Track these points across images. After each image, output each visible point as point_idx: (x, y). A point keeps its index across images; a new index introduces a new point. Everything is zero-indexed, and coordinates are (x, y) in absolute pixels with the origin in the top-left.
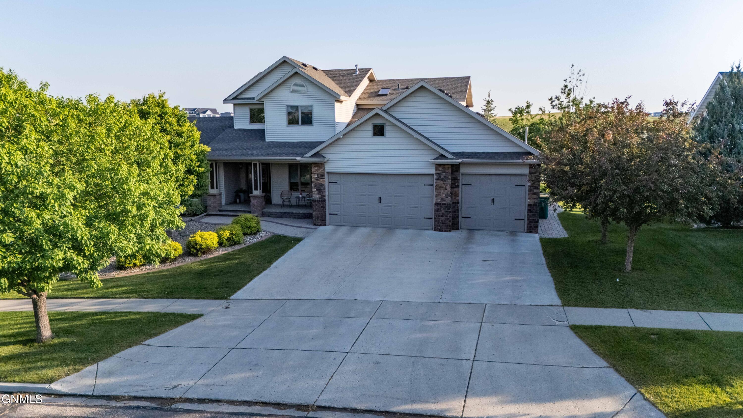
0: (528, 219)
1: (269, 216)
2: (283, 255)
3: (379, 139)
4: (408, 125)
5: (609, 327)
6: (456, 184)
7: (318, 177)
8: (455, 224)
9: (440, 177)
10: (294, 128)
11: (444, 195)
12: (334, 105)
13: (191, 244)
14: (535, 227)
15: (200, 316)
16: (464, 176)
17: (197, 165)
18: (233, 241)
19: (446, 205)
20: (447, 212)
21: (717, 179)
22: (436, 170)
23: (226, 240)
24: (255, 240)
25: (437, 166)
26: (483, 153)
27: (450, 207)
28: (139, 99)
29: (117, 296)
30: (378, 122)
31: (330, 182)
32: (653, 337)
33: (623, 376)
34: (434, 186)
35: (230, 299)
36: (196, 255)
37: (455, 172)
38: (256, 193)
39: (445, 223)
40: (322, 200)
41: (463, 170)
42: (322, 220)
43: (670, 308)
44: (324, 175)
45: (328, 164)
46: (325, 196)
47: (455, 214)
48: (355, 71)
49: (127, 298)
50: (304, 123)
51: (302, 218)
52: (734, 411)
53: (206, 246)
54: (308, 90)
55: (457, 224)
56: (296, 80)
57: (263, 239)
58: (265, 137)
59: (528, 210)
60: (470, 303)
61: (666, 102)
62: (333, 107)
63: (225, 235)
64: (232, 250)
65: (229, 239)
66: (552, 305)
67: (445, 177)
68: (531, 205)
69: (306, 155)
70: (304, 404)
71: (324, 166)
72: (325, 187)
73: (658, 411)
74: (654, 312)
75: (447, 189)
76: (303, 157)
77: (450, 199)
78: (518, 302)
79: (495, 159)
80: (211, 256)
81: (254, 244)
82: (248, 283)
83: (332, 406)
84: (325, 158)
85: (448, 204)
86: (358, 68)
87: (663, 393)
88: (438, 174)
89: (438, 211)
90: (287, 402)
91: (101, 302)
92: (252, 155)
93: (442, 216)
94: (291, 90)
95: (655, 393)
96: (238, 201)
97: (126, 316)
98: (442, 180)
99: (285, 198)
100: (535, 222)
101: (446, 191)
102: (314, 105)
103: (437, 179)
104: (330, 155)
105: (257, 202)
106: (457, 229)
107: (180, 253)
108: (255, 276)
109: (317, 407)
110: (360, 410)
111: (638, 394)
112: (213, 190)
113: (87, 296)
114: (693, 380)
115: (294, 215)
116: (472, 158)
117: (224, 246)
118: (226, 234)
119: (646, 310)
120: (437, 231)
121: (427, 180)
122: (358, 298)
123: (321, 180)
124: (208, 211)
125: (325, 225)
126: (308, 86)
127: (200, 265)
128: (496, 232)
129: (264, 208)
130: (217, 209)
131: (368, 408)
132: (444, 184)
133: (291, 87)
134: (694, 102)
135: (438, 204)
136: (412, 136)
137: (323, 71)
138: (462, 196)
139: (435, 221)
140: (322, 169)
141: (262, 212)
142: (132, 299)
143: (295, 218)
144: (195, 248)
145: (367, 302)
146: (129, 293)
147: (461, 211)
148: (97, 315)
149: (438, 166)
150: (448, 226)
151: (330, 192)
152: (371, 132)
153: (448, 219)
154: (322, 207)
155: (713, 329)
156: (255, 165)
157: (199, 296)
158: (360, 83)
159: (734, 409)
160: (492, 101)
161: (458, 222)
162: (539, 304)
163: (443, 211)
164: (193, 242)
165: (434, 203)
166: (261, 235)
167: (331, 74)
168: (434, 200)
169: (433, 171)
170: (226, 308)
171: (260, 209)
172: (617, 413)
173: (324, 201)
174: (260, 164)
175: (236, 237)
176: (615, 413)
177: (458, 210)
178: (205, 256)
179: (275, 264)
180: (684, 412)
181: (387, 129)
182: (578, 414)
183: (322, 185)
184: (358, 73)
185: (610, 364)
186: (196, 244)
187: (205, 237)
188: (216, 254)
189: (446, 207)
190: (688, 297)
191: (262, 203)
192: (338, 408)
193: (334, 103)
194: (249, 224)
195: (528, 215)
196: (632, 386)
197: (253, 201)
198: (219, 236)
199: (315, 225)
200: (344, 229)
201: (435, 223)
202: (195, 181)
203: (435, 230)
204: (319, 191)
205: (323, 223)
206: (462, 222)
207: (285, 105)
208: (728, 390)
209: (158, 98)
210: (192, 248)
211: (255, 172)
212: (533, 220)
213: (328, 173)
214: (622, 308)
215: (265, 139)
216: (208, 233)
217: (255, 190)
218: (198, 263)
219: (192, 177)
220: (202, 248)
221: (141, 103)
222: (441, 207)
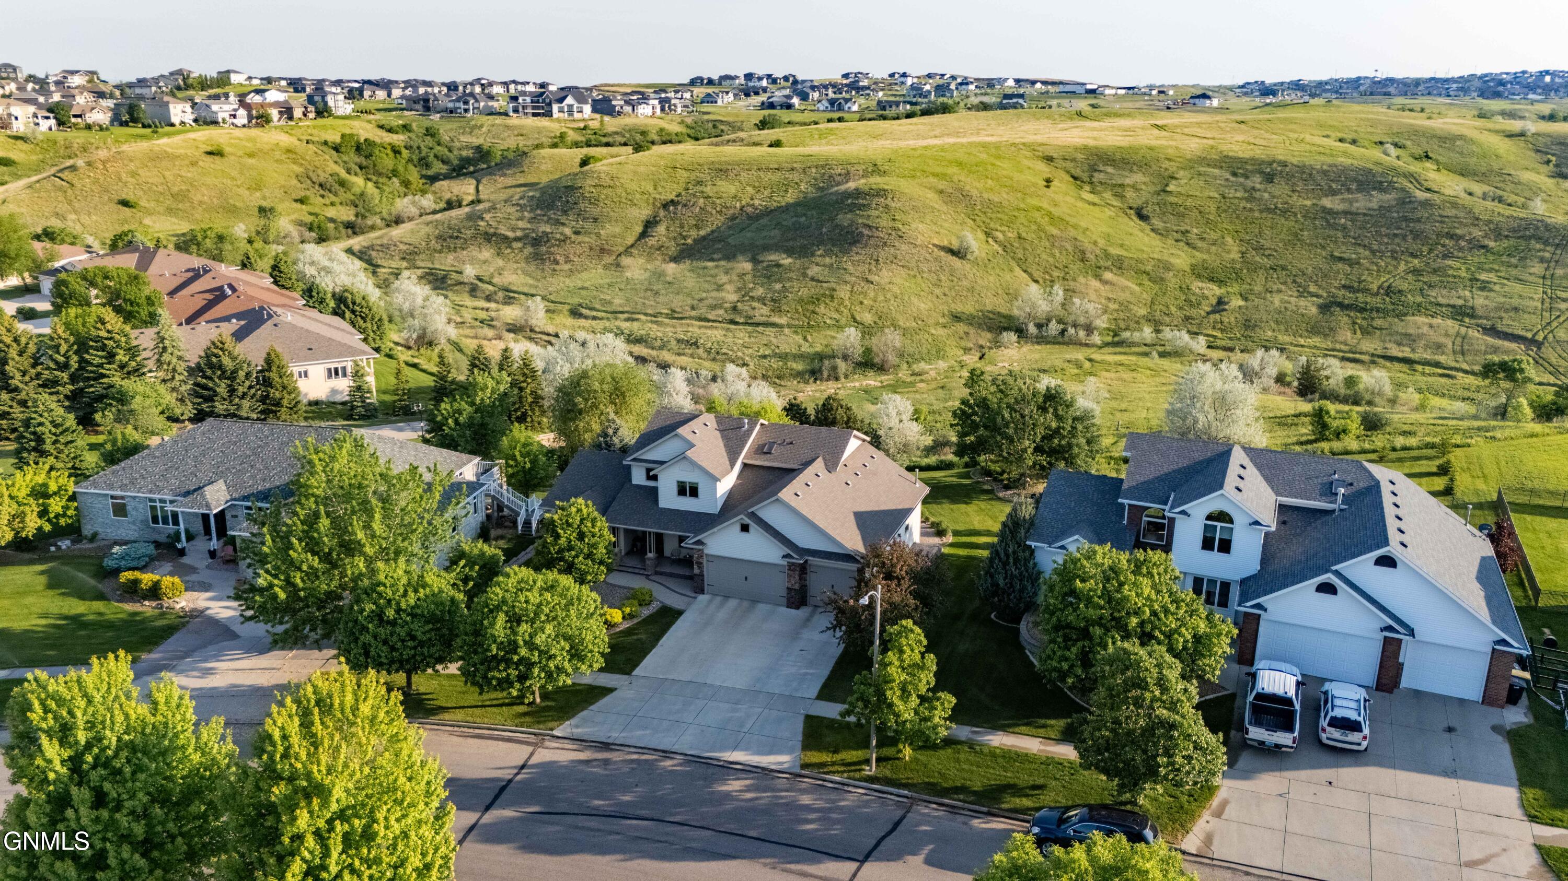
1: (661, 574)
3: (744, 534)
4: (769, 523)
5: (822, 717)
6: (805, 571)
7: (698, 555)
8: (802, 604)
9: (790, 568)
10: (683, 498)
11: (794, 581)
12: (716, 485)
15: (617, 689)
18: (633, 615)
19: (797, 589)
22: (787, 564)
24: (648, 612)
26: (824, 552)
27: (798, 592)
30: (744, 522)
31: (708, 564)
34: (786, 574)
35: (632, 675)
38: (650, 555)
39: (795, 600)
40: (701, 575)
42: (701, 590)
44: (704, 556)
46: (703, 571)
47: (804, 593)
50: (691, 495)
51: (687, 579)
54: (695, 471)
55: (804, 604)
56: (684, 463)
57: (655, 610)
58: (658, 503)
60: (768, 692)
62: (713, 484)
64: (632, 623)
65: (629, 614)
66: (809, 698)
67: (794, 568)
69: (690, 541)
70: (666, 750)
72: (704, 568)
75: (795, 578)
76: (687, 543)
77: (798, 585)
78: (794, 694)
80: (618, 630)
81: (646, 617)
82: (642, 661)
83: (677, 752)
84: (704, 544)
88: (789, 566)
89: (789, 593)
90: (659, 749)
92: (647, 525)
93: (794, 593)
94: (681, 469)
96: (635, 549)
98: (792, 570)
102: (699, 483)
103: (788, 570)
104: (707, 541)
105: (650, 563)
106: (804, 607)
108: (647, 654)
116: (814, 556)
117: (626, 619)
118: (628, 610)
120: (788, 608)
121: (779, 571)
122: (707, 683)
123: (701, 560)
125: (704, 594)
126: (694, 468)
132: (794, 573)
133: (681, 467)
135: (789, 587)
138: (810, 580)
139: (787, 600)
141: (655, 571)
143: (682, 578)
145: (711, 686)
147: (809, 591)
150: (797, 604)
151: (708, 570)
152: (739, 528)
153: (798, 596)
154: (701, 580)
156: (651, 537)
157: (613, 671)
161: (806, 600)
166: (653, 605)
168: (786, 585)
170: (629, 684)
171: (653, 567)
172: (786, 763)
173: (703, 575)
174: (654, 536)
175: (635, 613)
177: (806, 591)
181: (751, 528)
183: (702, 565)
184: (747, 426)
188: (621, 628)
193: (716, 483)
194: (643, 598)
197: (648, 562)
198: (623, 612)
199: (696, 594)
200: (716, 600)
201: (787, 602)
203: (786, 607)
204: (699, 568)
205: (702, 592)
206: (811, 601)
207: (677, 480)
211: (650, 540)
213: (707, 554)
215: (659, 507)
217: (649, 552)
222: (792, 589)
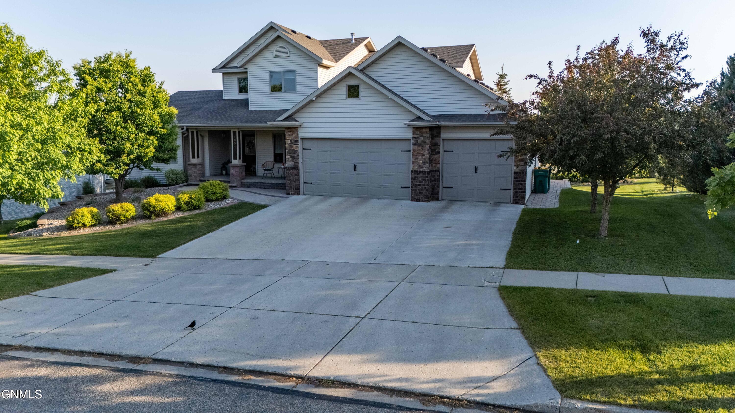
0: (514, 189)
1: (248, 187)
2: (237, 220)
3: (353, 101)
4: (386, 86)
5: (543, 288)
6: (437, 151)
7: (291, 143)
8: (435, 194)
9: (417, 141)
10: (277, 95)
11: (422, 162)
12: (317, 70)
13: (145, 206)
14: (521, 197)
15: (111, 271)
16: (445, 142)
17: (159, 126)
18: (193, 205)
19: (424, 173)
20: (425, 180)
21: (701, 121)
22: (413, 134)
23: (185, 204)
24: (219, 206)
25: (414, 130)
26: (466, 115)
27: (428, 174)
28: (100, 57)
29: (48, 253)
30: (352, 82)
31: (304, 149)
32: (590, 299)
33: (527, 338)
34: (411, 152)
35: (156, 258)
36: (149, 217)
37: (435, 137)
38: (236, 162)
39: (422, 193)
40: (296, 168)
41: (444, 135)
42: (296, 189)
43: (630, 272)
44: (297, 141)
45: (302, 129)
46: (298, 163)
47: (435, 184)
48: (351, 40)
49: (57, 254)
50: (287, 90)
51: (281, 189)
52: (645, 381)
53: (160, 209)
54: (291, 55)
55: (438, 194)
56: (279, 45)
57: (228, 205)
58: (248, 106)
59: (514, 178)
60: (403, 264)
61: (642, 31)
62: (315, 72)
63: (183, 199)
64: (189, 214)
65: (187, 203)
66: (492, 267)
67: (422, 141)
68: (517, 172)
69: (279, 119)
70: (141, 356)
71: (298, 131)
72: (298, 154)
73: (546, 377)
74: (607, 276)
75: (424, 155)
76: (275, 121)
77: (428, 166)
78: (456, 264)
79: (476, 121)
80: (165, 219)
81: (216, 209)
82: (184, 243)
83: (169, 359)
84: (297, 121)
85: (425, 172)
86: (354, 37)
87: (564, 357)
88: (415, 138)
89: (415, 179)
90: (124, 354)
91: (31, 257)
92: (231, 122)
93: (420, 185)
94: (274, 55)
95: (554, 356)
96: (224, 173)
97: (39, 269)
98: (420, 145)
99: (266, 168)
100: (522, 192)
101: (424, 157)
102: (297, 70)
103: (414, 144)
104: (302, 118)
105: (236, 172)
106: (438, 199)
107: (132, 215)
108: (196, 238)
109: (153, 359)
110: (198, 364)
111: (534, 357)
112: (194, 159)
113: (20, 252)
114: (611, 343)
115: (273, 186)
116: (452, 121)
117: (183, 211)
118: (185, 197)
119: (599, 274)
120: (414, 201)
121: (404, 146)
122: (286, 258)
123: (295, 146)
124: (189, 181)
125: (299, 194)
126: (290, 50)
127: (149, 227)
128: (478, 203)
129: (244, 179)
130: (198, 179)
131: (206, 363)
132: (422, 149)
133: (274, 52)
134: (680, 33)
135: (415, 171)
136: (387, 96)
137: (320, 41)
138: (443, 164)
139: (412, 190)
140: (296, 135)
141: (242, 182)
142: (61, 256)
143: (274, 189)
144: (148, 210)
145: (293, 262)
146: (61, 250)
147: (442, 180)
148: (12, 268)
149: (416, 128)
150: (425, 195)
151: (304, 159)
152: (345, 93)
153: (425, 188)
154: (296, 175)
155: (671, 293)
156: (235, 133)
157: (127, 254)
158: (352, 50)
159: (647, 378)
160: (506, 75)
161: (439, 192)
162: (478, 266)
163: (420, 179)
164: (147, 204)
165: (411, 170)
166: (227, 201)
167: (326, 43)
168: (411, 167)
169: (409, 135)
170: (146, 265)
171: (239, 179)
172: (496, 379)
173: (298, 168)
174: (239, 132)
175: (195, 201)
176: (494, 378)
177: (439, 178)
178: (159, 219)
179: (224, 228)
180: (578, 379)
181: (362, 90)
182: (447, 377)
183: (296, 152)
184: (354, 41)
185: (520, 325)
186: (150, 206)
187: (159, 199)
188: (171, 217)
189: (424, 174)
190: (660, 262)
191: (241, 173)
192: (175, 362)
193: (317, 68)
194: (214, 190)
195: (514, 183)
196: (531, 349)
197: (232, 171)
198: (178, 200)
199: (289, 194)
200: (317, 198)
201: (412, 192)
202: (156, 142)
203: (412, 200)
204: (293, 158)
205: (297, 192)
206: (443, 192)
207: (268, 72)
208: (652, 357)
209: (124, 57)
210: (146, 210)
211: (235, 140)
212: (520, 189)
213: (302, 139)
214: (573, 271)
215: (248, 108)
216: (165, 195)
217: (234, 159)
218: (148, 225)
219: (152, 138)
220: (155, 211)
221: (102, 60)
222: (418, 174)
